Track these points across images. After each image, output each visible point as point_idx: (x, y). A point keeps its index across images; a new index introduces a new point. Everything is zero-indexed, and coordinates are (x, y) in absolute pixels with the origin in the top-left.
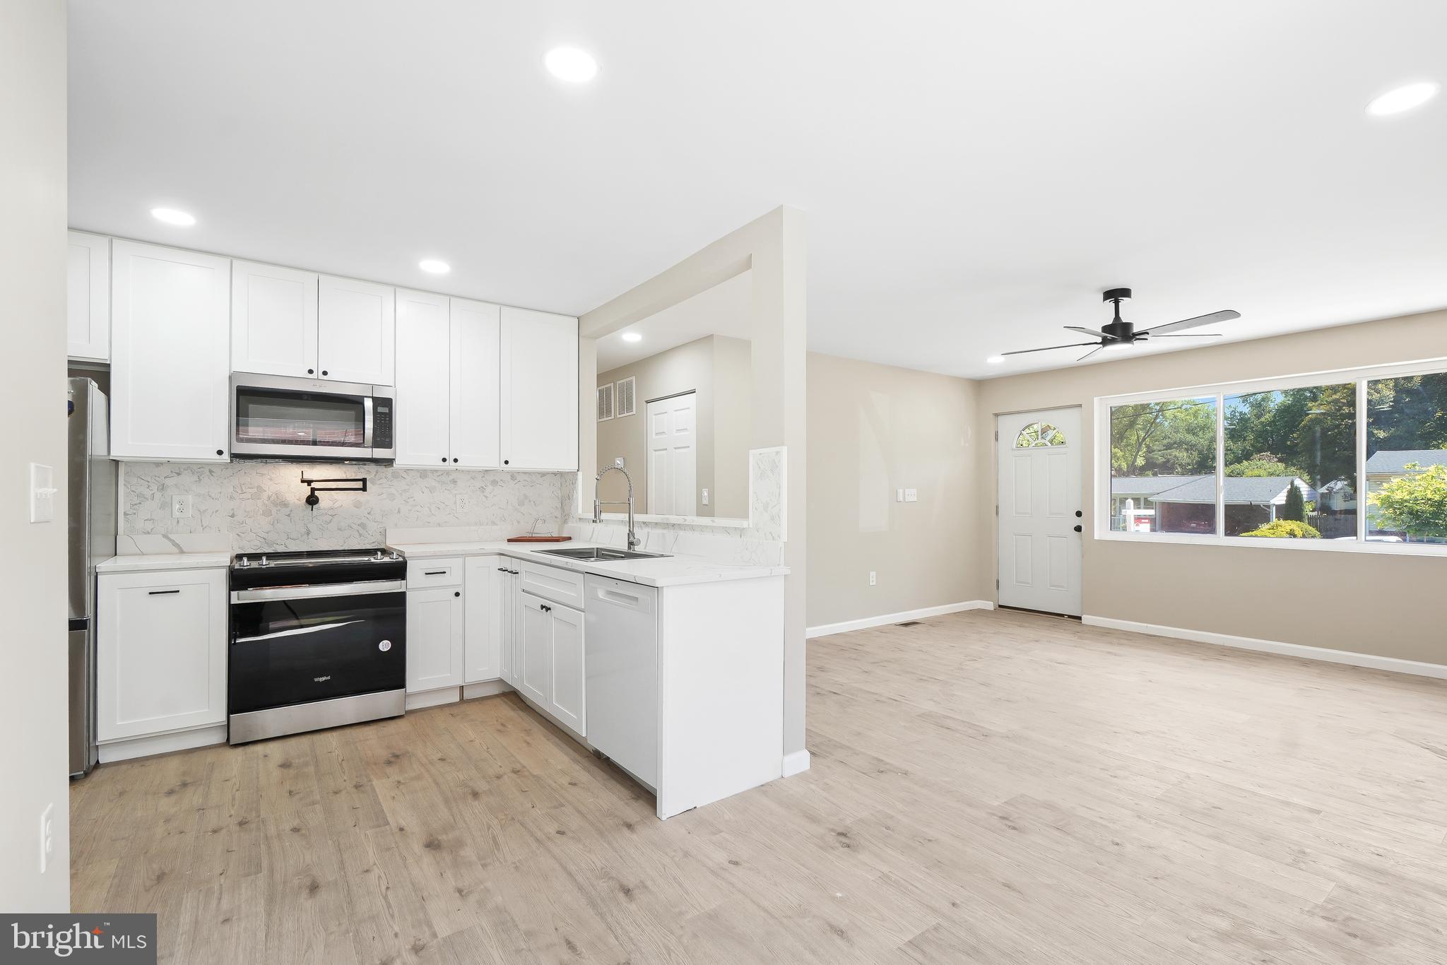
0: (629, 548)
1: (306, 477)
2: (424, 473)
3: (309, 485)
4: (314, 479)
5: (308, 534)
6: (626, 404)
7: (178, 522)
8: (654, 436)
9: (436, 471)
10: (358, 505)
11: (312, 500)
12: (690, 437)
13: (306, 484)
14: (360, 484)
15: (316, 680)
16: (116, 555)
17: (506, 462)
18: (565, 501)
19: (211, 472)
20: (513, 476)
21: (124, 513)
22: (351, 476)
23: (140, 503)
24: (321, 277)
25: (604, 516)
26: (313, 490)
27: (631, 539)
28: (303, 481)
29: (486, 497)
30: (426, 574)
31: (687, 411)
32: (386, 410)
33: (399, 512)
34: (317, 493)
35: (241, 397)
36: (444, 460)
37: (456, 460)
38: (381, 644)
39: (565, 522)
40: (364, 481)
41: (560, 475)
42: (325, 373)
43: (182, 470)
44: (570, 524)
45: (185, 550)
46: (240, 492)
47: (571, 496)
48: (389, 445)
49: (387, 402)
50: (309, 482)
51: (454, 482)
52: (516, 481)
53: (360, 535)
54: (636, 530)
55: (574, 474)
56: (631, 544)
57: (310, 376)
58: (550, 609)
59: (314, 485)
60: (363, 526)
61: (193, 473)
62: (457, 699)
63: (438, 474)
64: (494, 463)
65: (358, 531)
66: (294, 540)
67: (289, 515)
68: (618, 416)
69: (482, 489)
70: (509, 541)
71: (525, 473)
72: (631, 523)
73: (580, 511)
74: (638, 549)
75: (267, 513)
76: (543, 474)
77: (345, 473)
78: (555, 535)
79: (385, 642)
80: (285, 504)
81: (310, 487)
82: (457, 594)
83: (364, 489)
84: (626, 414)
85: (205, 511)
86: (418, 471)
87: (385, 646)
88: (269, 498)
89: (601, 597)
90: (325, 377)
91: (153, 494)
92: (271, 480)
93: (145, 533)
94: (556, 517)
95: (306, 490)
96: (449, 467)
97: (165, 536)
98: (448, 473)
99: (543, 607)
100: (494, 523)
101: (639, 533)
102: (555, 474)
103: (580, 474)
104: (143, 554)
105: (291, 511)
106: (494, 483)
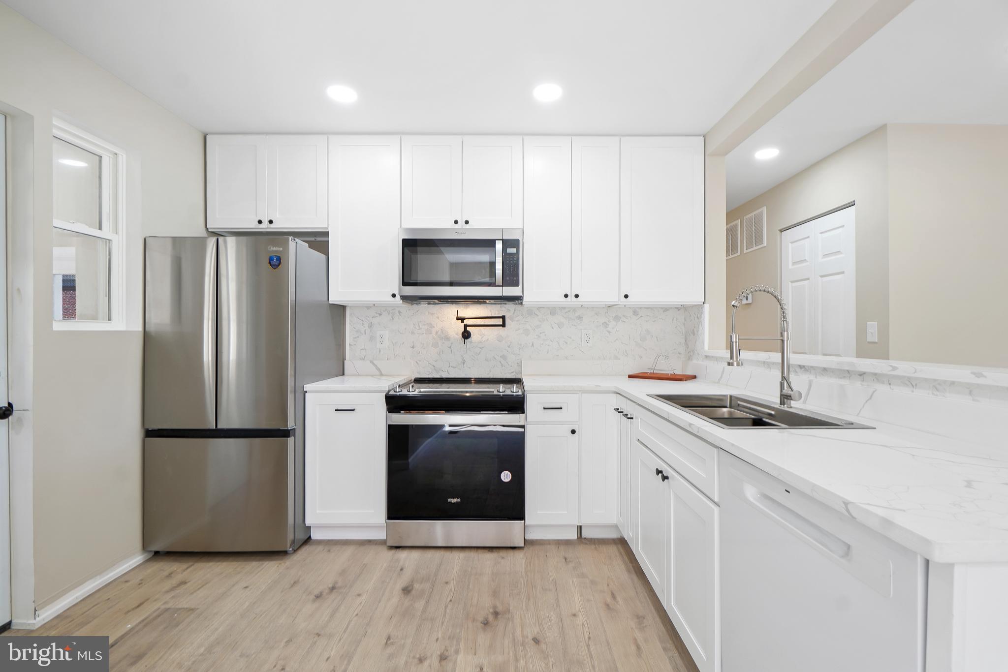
0: (782, 403)
1: (461, 315)
2: (553, 310)
3: (463, 322)
4: (466, 317)
5: (464, 363)
6: (755, 237)
7: (380, 351)
8: (790, 266)
9: (564, 308)
10: (500, 339)
11: (466, 335)
12: (848, 261)
13: (460, 321)
14: (500, 321)
15: (449, 500)
16: (343, 374)
17: (626, 296)
18: (691, 335)
19: (400, 312)
20: (636, 311)
21: (350, 344)
22: (495, 314)
23: (358, 337)
24: (465, 138)
25: (744, 355)
26: (466, 326)
27: (786, 390)
28: (458, 319)
29: (609, 332)
30: (544, 409)
31: (840, 230)
32: (513, 250)
33: (533, 345)
34: (468, 329)
35: (405, 248)
36: (566, 296)
37: (577, 296)
38: (502, 475)
39: (690, 358)
40: (503, 318)
41: (684, 309)
42: (467, 222)
43: (382, 312)
44: (695, 361)
45: (383, 373)
46: (418, 328)
47: (696, 332)
48: (516, 283)
49: (515, 243)
50: (462, 320)
51: (580, 318)
52: (639, 316)
53: (502, 365)
54: (793, 378)
55: (699, 308)
56: (785, 398)
57: (456, 226)
58: (667, 478)
59: (466, 322)
60: (504, 357)
61: (389, 314)
62: (574, 536)
63: (566, 310)
64: (614, 297)
65: (500, 362)
66: (454, 368)
67: (450, 348)
68: (745, 251)
69: (605, 324)
70: (630, 376)
71: (647, 308)
72: (784, 365)
73: (706, 347)
74: (796, 406)
75: (435, 345)
76: (666, 309)
77: (491, 311)
78: (678, 372)
79: (507, 472)
80: (447, 338)
81: (463, 324)
82: (573, 432)
83: (504, 325)
84: (755, 248)
85: (396, 343)
86: (548, 308)
87: (506, 476)
88: (437, 333)
89: (752, 499)
90: (467, 226)
91: (366, 330)
92: (438, 318)
93: (361, 359)
94: (679, 353)
95: (460, 327)
96: (571, 303)
97: (372, 362)
98: (574, 310)
99: (659, 472)
100: (616, 358)
101: (798, 382)
102: (678, 309)
103: (706, 306)
104: (359, 375)
105: (452, 344)
106: (617, 318)
